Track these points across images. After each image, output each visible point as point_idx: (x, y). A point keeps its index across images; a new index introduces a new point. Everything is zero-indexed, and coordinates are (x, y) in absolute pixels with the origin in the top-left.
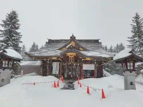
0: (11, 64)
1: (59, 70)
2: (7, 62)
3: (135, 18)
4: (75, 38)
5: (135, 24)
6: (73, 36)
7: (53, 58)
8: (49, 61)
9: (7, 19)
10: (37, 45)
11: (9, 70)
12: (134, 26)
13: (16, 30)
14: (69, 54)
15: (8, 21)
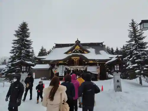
2: (25, 67)
4: (79, 42)
5: (132, 30)
6: (78, 40)
7: (60, 62)
10: (45, 49)
12: (131, 31)
14: (73, 58)
15: (20, 31)
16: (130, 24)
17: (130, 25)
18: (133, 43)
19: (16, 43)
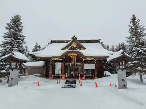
0: (18, 65)
1: (62, 70)
2: (15, 63)
3: (132, 20)
4: (76, 38)
5: (132, 25)
6: (74, 37)
7: (56, 59)
8: (52, 61)
9: (11, 22)
10: (40, 46)
11: (17, 70)
12: (131, 27)
13: (20, 33)
14: (70, 54)
16: (131, 19)
17: (131, 21)
18: (134, 39)
19: (7, 37)
